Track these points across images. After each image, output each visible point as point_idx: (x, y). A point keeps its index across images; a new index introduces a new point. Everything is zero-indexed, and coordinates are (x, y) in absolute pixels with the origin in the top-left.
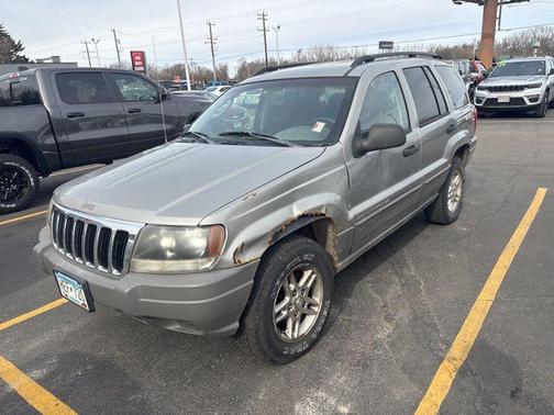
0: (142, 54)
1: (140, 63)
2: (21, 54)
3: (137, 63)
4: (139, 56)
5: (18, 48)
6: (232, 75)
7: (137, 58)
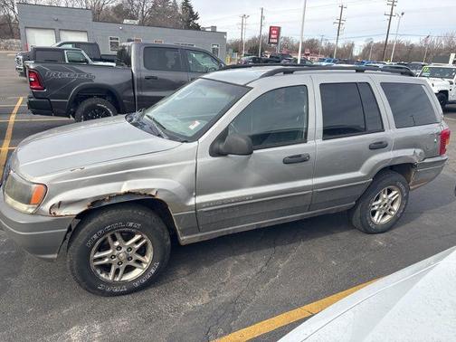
0: (278, 29)
1: (275, 36)
2: (196, 22)
3: (272, 36)
4: (275, 30)
5: (196, 17)
6: (357, 52)
7: (274, 32)
